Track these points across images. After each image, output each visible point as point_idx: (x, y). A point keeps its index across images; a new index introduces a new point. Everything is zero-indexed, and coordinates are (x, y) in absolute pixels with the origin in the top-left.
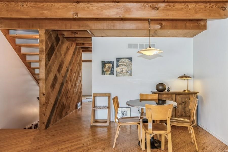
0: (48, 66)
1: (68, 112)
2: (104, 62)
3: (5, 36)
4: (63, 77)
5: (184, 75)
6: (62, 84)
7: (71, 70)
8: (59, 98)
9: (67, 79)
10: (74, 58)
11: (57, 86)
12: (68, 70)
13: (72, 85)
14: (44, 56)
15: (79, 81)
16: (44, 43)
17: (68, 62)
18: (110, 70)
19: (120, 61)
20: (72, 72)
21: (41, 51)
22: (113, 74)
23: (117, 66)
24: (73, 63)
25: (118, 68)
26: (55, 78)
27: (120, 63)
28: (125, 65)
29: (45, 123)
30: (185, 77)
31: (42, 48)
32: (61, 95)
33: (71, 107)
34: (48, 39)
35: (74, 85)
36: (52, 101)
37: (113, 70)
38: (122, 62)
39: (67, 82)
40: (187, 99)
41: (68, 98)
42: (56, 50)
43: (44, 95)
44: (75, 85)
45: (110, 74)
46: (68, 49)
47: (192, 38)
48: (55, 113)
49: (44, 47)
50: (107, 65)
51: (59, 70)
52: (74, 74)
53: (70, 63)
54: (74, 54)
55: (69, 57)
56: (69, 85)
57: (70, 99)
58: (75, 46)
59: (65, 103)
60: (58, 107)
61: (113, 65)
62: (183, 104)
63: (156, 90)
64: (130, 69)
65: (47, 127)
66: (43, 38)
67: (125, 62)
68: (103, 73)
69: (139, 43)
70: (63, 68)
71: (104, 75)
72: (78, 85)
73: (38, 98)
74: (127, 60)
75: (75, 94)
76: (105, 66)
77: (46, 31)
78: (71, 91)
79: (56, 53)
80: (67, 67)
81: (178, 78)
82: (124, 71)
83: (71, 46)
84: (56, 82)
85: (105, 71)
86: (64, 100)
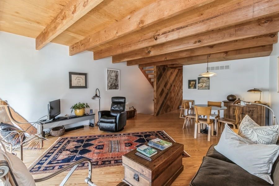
0: (158, 85)
1: (172, 110)
2: (190, 80)
3: (141, 71)
4: (168, 90)
5: (253, 89)
6: (167, 94)
7: (174, 86)
8: (165, 102)
9: (171, 91)
10: (177, 78)
11: (164, 95)
12: (171, 86)
13: (175, 95)
14: (156, 79)
15: (181, 92)
16: (156, 73)
17: (172, 81)
18: (194, 85)
19: (201, 79)
20: (175, 87)
21: (155, 77)
22: (196, 88)
23: (199, 83)
24: (176, 82)
25: (199, 84)
26: (163, 91)
27: (201, 81)
28: (204, 82)
29: (156, 113)
30: (255, 90)
31: (155, 75)
32: (166, 100)
33: (174, 107)
34: (158, 70)
35: (176, 95)
36: (161, 102)
37: (196, 86)
38: (202, 80)
39: (171, 92)
40: (254, 108)
41: (171, 102)
42: (163, 75)
43: (156, 99)
44: (178, 94)
45: (194, 88)
46: (172, 73)
47: (269, 57)
48: (162, 109)
49: (156, 75)
50: (192, 83)
51: (165, 86)
52: (177, 88)
53: (173, 81)
54: (177, 75)
55: (172, 78)
56: (172, 94)
57: (173, 103)
58: (177, 71)
59: (169, 104)
60: (164, 106)
61: (196, 83)
62: (251, 112)
63: (227, 100)
64: (208, 85)
65: (157, 115)
66: (155, 70)
67: (204, 80)
68: (189, 87)
69: (215, 66)
70: (168, 85)
71: (190, 88)
72: (179, 94)
73: (153, 100)
74: (205, 79)
75: (177, 100)
76: (191, 83)
77: (157, 66)
78: (174, 98)
79: (163, 77)
80: (171, 84)
81: (248, 91)
82: (203, 86)
83: (174, 71)
84: (163, 93)
85: (190, 86)
86: (169, 103)
